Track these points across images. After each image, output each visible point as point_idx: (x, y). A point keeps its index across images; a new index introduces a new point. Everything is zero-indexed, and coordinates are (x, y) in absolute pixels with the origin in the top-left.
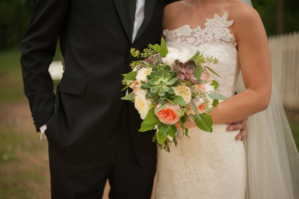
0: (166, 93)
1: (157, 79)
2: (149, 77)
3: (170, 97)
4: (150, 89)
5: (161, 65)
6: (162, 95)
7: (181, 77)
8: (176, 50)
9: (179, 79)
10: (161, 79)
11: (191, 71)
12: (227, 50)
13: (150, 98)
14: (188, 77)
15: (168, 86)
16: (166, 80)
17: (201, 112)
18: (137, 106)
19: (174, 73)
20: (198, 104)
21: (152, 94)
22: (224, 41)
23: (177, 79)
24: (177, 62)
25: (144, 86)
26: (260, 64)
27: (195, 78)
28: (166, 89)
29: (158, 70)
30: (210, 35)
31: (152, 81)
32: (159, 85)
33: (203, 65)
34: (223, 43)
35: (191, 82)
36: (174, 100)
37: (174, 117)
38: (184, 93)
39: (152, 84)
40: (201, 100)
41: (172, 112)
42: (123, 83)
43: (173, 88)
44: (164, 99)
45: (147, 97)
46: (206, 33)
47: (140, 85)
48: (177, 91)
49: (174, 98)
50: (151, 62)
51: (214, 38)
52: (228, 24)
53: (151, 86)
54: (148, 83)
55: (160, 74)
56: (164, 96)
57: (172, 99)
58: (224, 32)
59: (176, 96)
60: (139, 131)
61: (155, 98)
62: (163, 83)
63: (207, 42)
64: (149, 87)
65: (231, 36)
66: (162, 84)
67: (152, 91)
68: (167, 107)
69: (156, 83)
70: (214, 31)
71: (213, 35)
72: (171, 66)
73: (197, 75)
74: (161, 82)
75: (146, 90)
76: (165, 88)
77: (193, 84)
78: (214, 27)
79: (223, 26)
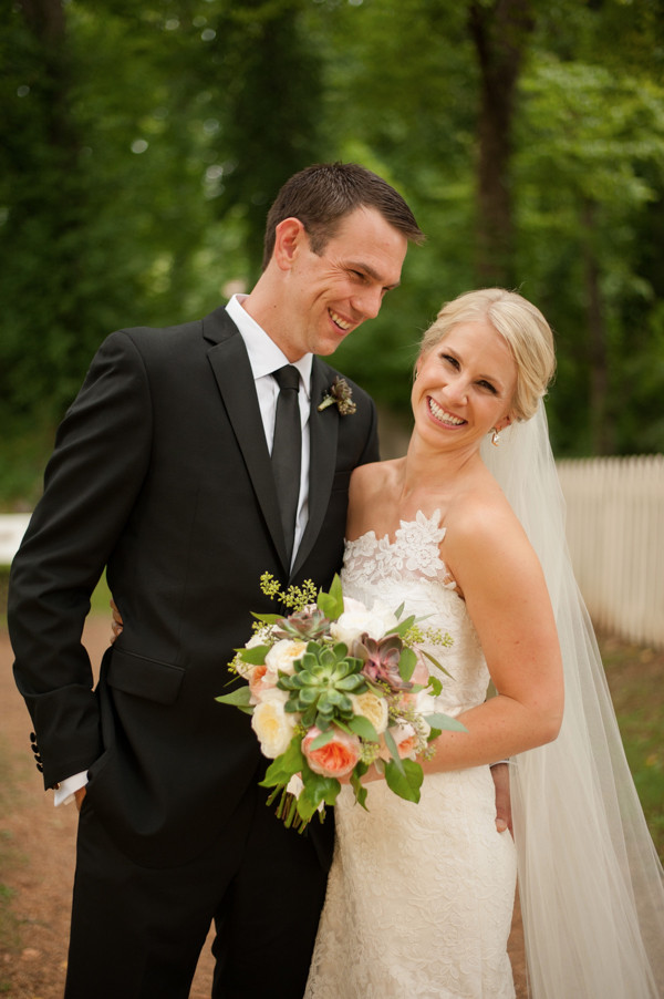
0: (335, 707)
1: (317, 671)
2: (298, 666)
3: (342, 717)
4: (299, 691)
5: (325, 638)
6: (326, 710)
7: (368, 672)
8: (361, 604)
9: (367, 679)
10: (326, 673)
11: (391, 662)
12: (429, 597)
13: (295, 711)
14: (383, 675)
15: (340, 691)
16: (337, 675)
17: (403, 755)
18: (257, 724)
19: (358, 662)
20: (399, 737)
21: (301, 704)
22: (423, 575)
23: (362, 678)
24: (365, 638)
25: (285, 683)
26: (518, 643)
27: (397, 678)
28: (338, 699)
29: (321, 651)
30: (399, 561)
31: (306, 674)
32: (319, 686)
33: (417, 648)
34: (422, 579)
35: (390, 686)
36: (351, 725)
37: (345, 762)
38: (372, 709)
39: (304, 681)
40: (409, 730)
41: (341, 750)
42: (230, 670)
43: (352, 697)
44: (328, 719)
45: (288, 708)
46: (394, 555)
47: (276, 679)
48: (358, 705)
49: (351, 721)
50: (303, 629)
51: (405, 568)
52: (438, 536)
53: (303, 685)
54: (295, 679)
55: (323, 661)
56: (329, 714)
57: (346, 722)
58: (428, 556)
59: (356, 717)
60: (261, 784)
61: (308, 715)
62: (329, 683)
63: (390, 575)
64: (296, 687)
65: (440, 565)
66: (326, 685)
67: (302, 698)
68: (335, 738)
69: (314, 680)
70: (408, 552)
71: (405, 560)
72: (349, 645)
73: (405, 671)
74: (326, 680)
75: (288, 693)
76: (334, 696)
77: (395, 692)
78: (411, 540)
79: (430, 539)
